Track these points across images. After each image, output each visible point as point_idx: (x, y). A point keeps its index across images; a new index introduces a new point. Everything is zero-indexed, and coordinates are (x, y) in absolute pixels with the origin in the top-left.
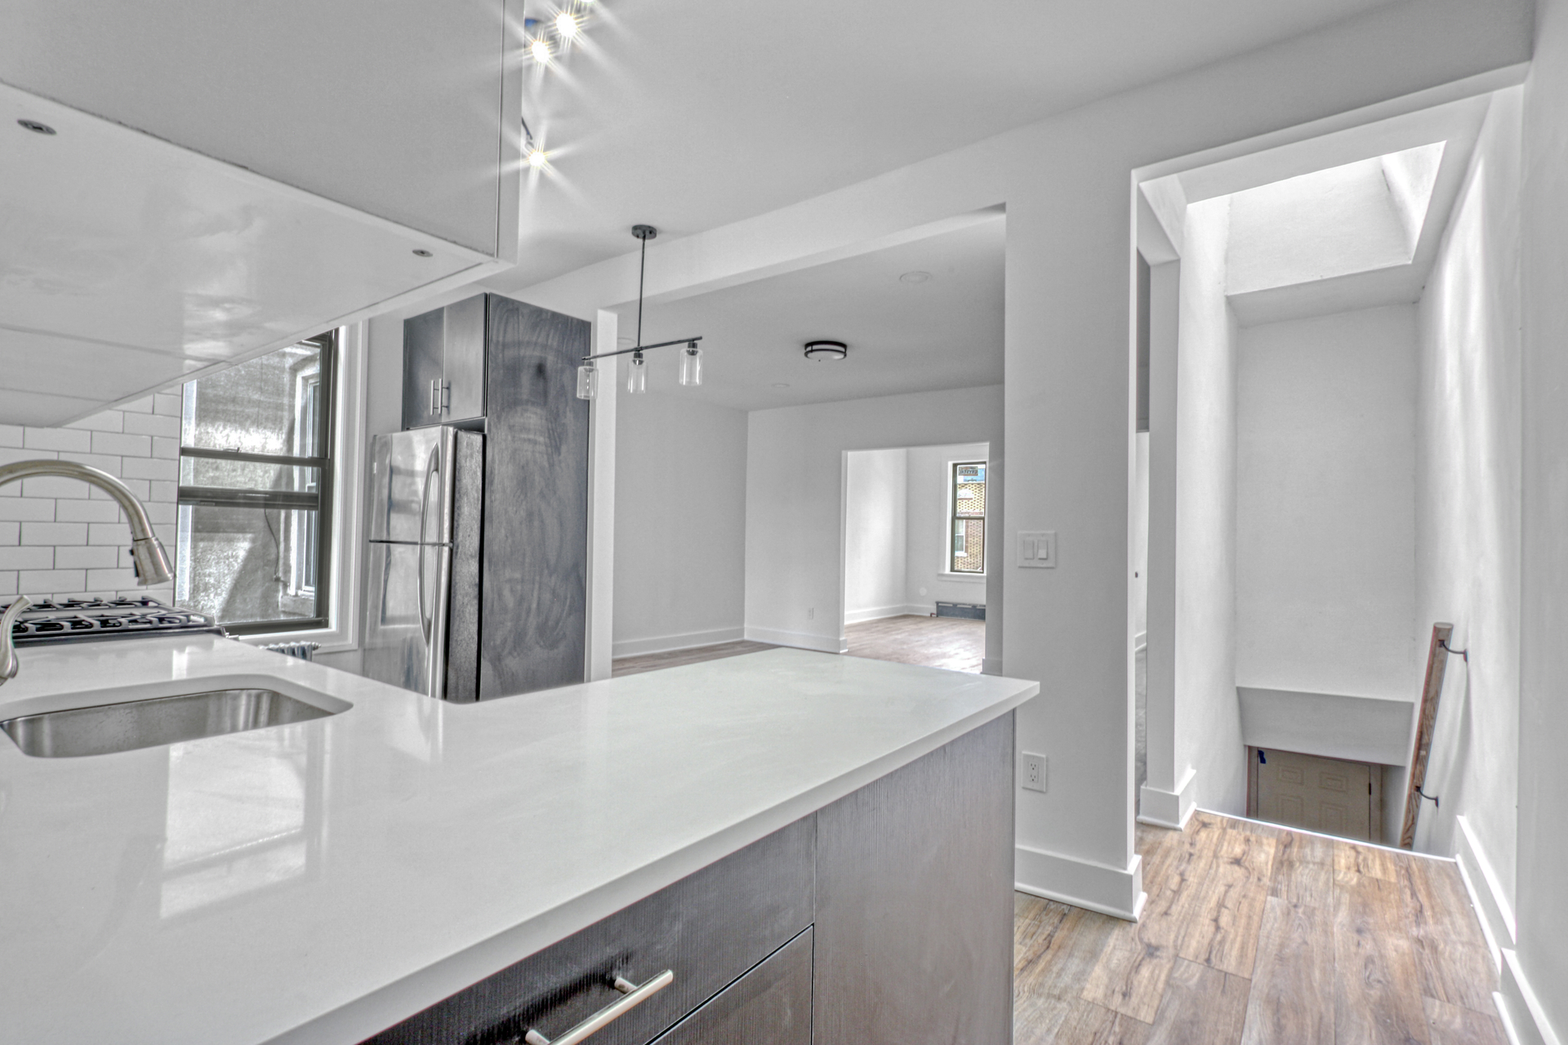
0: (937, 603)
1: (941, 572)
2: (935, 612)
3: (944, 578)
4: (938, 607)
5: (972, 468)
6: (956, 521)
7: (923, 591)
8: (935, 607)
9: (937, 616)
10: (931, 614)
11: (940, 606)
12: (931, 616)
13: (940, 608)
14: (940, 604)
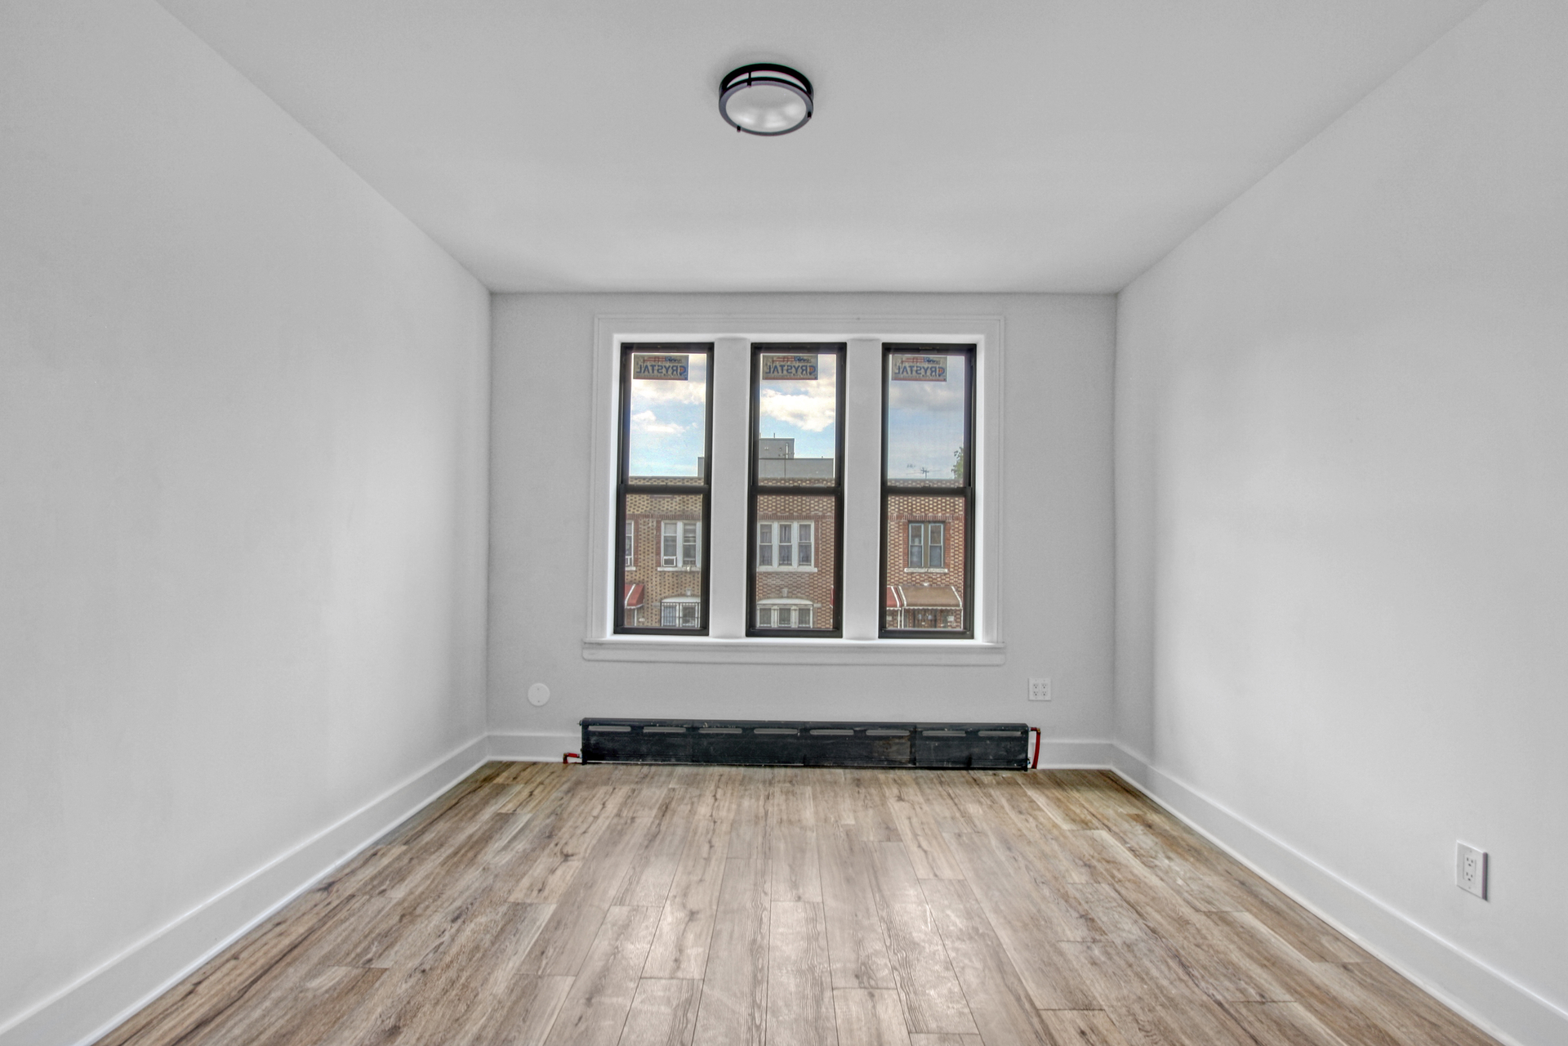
0: (585, 724)
1: (593, 637)
2: (577, 748)
3: (602, 654)
4: (586, 735)
5: (671, 360)
6: (629, 498)
7: (539, 693)
8: (579, 735)
9: (584, 763)
10: (566, 757)
11: (594, 733)
12: (565, 761)
13: (593, 740)
14: (591, 728)
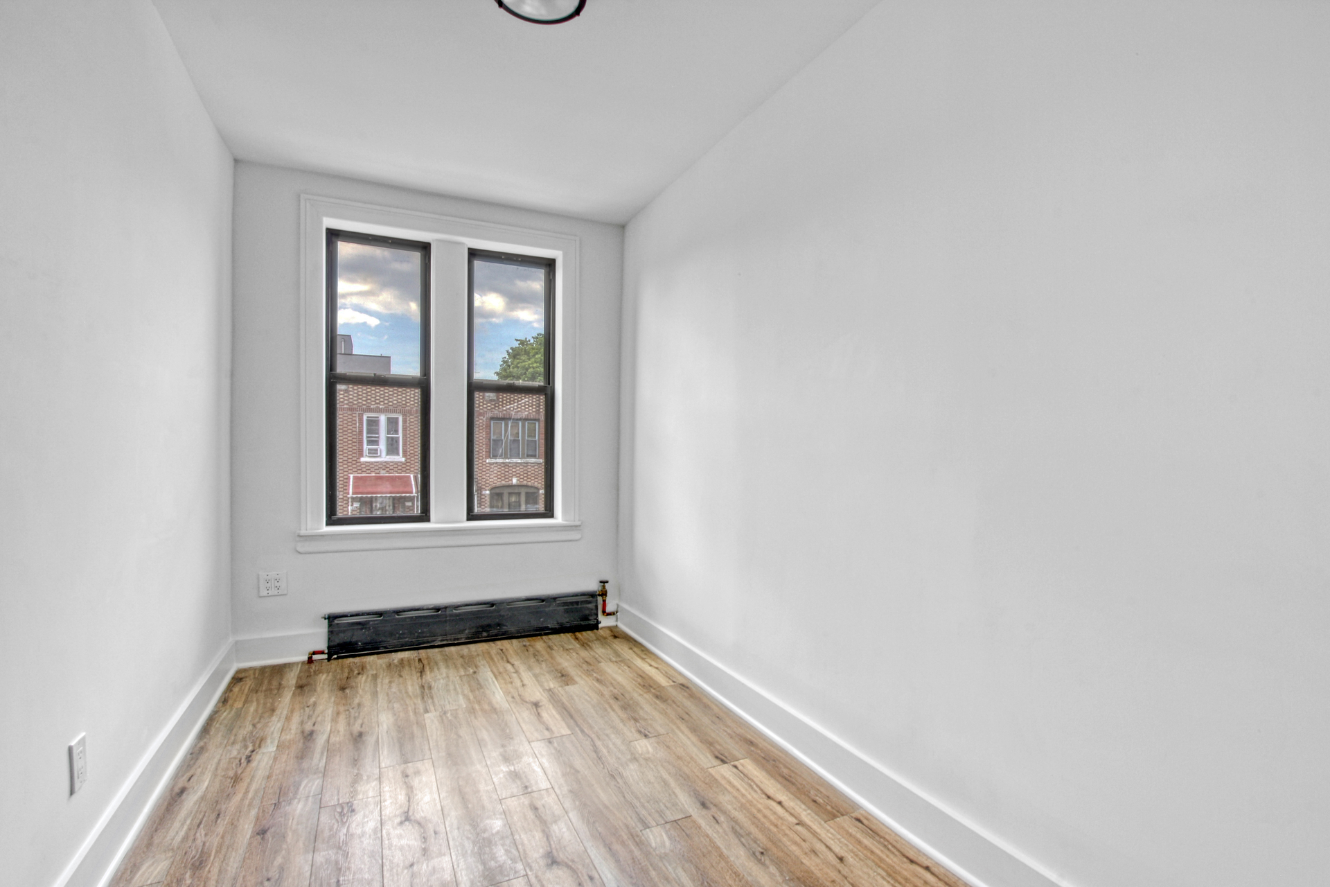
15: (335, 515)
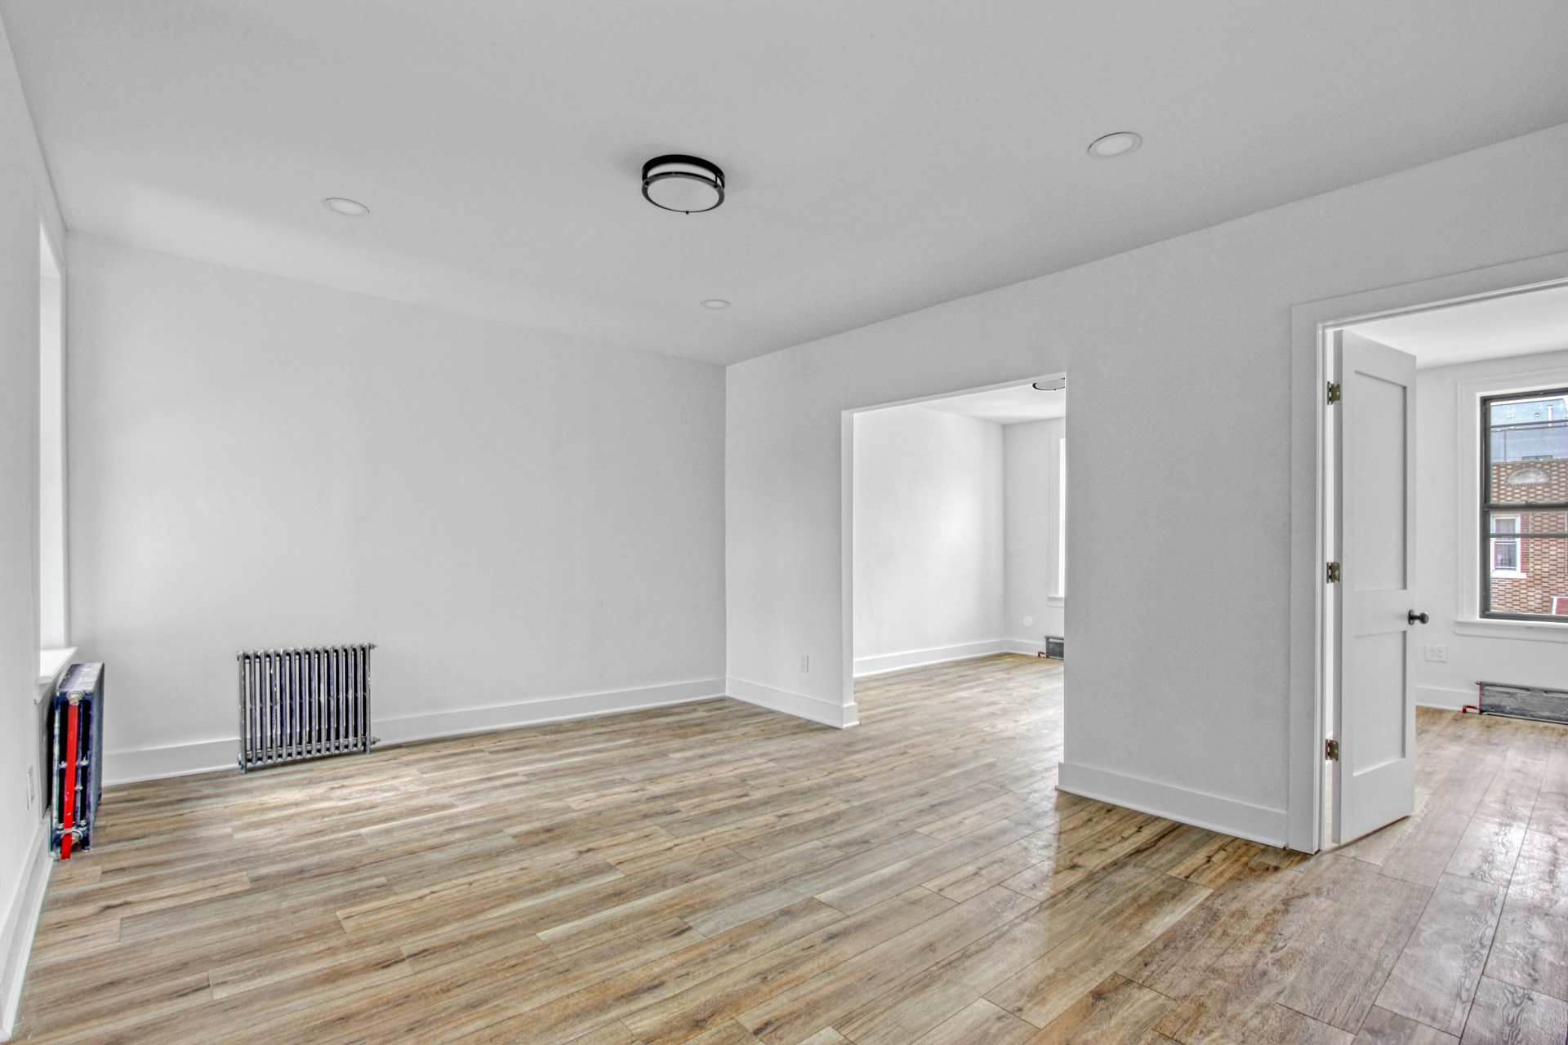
0: (1047, 638)
2: (1044, 650)
4: (1048, 643)
8: (1045, 645)
9: (1048, 657)
10: (1039, 654)
11: (1051, 643)
12: (1039, 656)
13: (1051, 646)
14: (1051, 640)
15: (1489, 610)
